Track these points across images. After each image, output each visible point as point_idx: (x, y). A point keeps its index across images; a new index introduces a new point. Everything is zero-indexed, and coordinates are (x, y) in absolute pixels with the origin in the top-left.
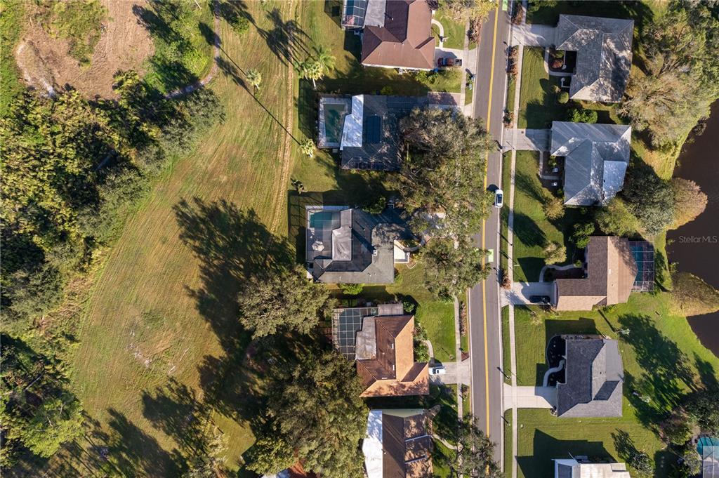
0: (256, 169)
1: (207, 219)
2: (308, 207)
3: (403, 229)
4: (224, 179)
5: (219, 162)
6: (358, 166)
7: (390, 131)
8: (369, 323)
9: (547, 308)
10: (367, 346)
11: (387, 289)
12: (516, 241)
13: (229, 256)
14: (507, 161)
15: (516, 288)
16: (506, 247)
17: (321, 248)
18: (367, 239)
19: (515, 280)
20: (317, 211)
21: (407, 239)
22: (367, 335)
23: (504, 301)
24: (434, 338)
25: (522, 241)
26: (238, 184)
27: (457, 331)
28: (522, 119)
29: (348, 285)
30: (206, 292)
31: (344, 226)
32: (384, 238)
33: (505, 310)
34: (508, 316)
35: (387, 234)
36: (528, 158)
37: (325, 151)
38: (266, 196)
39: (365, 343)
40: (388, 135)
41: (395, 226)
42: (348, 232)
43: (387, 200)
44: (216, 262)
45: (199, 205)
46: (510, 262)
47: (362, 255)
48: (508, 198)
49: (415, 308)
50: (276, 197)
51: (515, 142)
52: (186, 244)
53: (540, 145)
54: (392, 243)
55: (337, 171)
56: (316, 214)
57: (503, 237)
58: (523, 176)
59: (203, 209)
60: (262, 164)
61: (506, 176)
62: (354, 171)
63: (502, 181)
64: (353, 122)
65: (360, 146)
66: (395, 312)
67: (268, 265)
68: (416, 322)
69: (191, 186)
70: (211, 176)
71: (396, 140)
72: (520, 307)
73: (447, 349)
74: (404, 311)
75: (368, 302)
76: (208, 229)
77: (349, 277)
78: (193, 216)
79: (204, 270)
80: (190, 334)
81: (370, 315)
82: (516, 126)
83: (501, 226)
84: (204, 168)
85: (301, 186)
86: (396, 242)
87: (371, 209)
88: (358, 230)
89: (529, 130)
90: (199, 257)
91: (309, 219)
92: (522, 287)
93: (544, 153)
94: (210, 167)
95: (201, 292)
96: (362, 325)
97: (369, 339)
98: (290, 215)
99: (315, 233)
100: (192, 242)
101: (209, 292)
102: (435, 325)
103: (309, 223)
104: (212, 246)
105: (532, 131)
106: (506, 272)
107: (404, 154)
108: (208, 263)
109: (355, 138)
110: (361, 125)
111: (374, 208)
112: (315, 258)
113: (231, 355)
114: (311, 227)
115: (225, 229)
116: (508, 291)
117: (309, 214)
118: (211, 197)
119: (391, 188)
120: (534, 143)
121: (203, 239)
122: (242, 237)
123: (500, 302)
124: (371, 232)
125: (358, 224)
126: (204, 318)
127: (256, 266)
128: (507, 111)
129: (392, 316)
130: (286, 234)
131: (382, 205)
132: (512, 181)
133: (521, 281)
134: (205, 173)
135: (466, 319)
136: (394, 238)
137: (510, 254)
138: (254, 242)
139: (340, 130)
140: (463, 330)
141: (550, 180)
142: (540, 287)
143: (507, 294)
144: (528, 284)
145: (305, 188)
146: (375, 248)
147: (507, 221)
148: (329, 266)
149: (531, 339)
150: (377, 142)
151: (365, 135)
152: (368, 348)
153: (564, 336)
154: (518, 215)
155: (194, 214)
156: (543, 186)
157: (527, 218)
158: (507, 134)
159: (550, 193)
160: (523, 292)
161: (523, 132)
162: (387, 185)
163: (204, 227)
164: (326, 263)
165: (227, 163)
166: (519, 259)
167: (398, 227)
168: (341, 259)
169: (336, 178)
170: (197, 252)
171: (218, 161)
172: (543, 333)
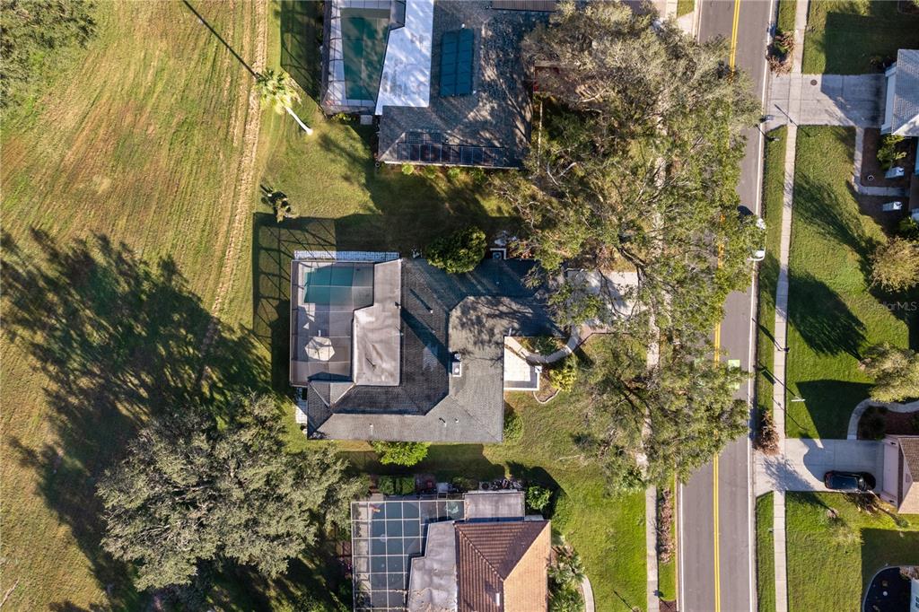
0: (178, 162)
1: (65, 280)
2: (300, 254)
3: (528, 311)
4: (103, 184)
5: (91, 146)
6: (418, 152)
7: (497, 66)
8: (441, 536)
9: (866, 502)
10: (435, 592)
11: (487, 453)
12: (794, 341)
13: (116, 369)
14: (774, 152)
15: (791, 451)
16: (770, 354)
17: (326, 354)
18: (438, 334)
19: (789, 434)
20: (322, 265)
21: (536, 335)
22: (436, 566)
23: (763, 483)
24: (596, 569)
25: (810, 341)
26: (135, 197)
27: (652, 551)
28: (812, 51)
29: (393, 444)
30: (60, 452)
31: (382, 301)
32: (480, 332)
33: (764, 502)
34: (772, 518)
35: (489, 323)
36: (826, 144)
37: (342, 121)
38: (200, 226)
39: (431, 584)
40: (494, 77)
41: (508, 304)
42: (393, 316)
43: (490, 239)
44: (84, 382)
45: (45, 247)
46: (778, 391)
47: (426, 374)
48: (776, 239)
49: (553, 500)
50: (225, 228)
51: (794, 105)
52: (12, 340)
53: (856, 113)
54: (501, 345)
55: (371, 170)
56: (319, 270)
57: (763, 331)
58: (812, 186)
59: (54, 256)
60: (194, 149)
61: (773, 185)
62: (410, 167)
63: (764, 199)
64: (409, 46)
65: (425, 104)
66: (504, 512)
67: (206, 390)
68: (555, 534)
69: (26, 199)
70: (72, 178)
71: (512, 88)
72: (800, 497)
73: (625, 595)
74: (527, 505)
75: (441, 481)
76: (66, 303)
77: (392, 426)
78: (29, 272)
79: (57, 401)
80: (20, 551)
81: (442, 519)
82: (797, 66)
83: (759, 306)
84: (56, 157)
85: (284, 204)
86: (510, 341)
87: (449, 262)
88: (418, 312)
89: (830, 77)
90: (44, 369)
91: (302, 281)
92: (806, 450)
93: (867, 131)
94: (70, 156)
95: (50, 452)
96: (424, 541)
97: (440, 575)
98: (257, 271)
99: (317, 316)
100: (26, 333)
101: (67, 453)
102: (598, 538)
103: (301, 294)
104: (75, 345)
105: (837, 80)
106: (768, 414)
107: (530, 129)
108: (65, 383)
109: (412, 85)
110: (428, 54)
111: (457, 259)
112: (311, 379)
113: (117, 601)
114: (306, 301)
115: (106, 305)
116: (772, 458)
117: (303, 273)
118: (72, 230)
119: (499, 210)
120: (842, 107)
121: (53, 328)
122: (145, 325)
123: (754, 483)
124: (448, 316)
125: (418, 297)
126: (55, 513)
127: (179, 393)
128: (776, 32)
129: (498, 520)
130: (248, 320)
131: (478, 252)
132: (787, 198)
133: (805, 436)
134: (58, 170)
135: (672, 523)
136: (505, 333)
137: (779, 372)
138: (172, 337)
139: (377, 67)
140: (666, 551)
141: (879, 197)
142: (849, 451)
143: (768, 465)
144: (819, 443)
145: (294, 209)
146: (458, 356)
147: (774, 294)
148: (345, 399)
149: (826, 573)
150: (465, 94)
151: (437, 79)
152: (439, 596)
153: (906, 570)
154: (800, 278)
155: (30, 267)
156: (862, 212)
157: (821, 286)
158: (775, 88)
159: (878, 227)
160: (808, 461)
161: (814, 83)
162: (491, 205)
163: (56, 299)
164: (338, 391)
165: (110, 148)
166: (800, 385)
167: (515, 306)
168: (375, 381)
169: (367, 186)
170: (39, 358)
171: (90, 144)
172: (856, 561)
